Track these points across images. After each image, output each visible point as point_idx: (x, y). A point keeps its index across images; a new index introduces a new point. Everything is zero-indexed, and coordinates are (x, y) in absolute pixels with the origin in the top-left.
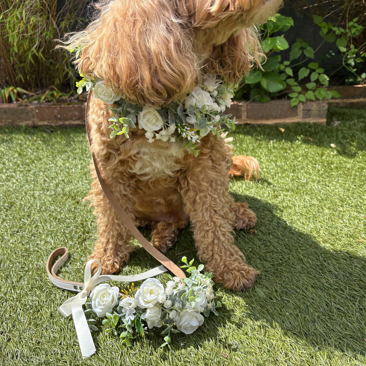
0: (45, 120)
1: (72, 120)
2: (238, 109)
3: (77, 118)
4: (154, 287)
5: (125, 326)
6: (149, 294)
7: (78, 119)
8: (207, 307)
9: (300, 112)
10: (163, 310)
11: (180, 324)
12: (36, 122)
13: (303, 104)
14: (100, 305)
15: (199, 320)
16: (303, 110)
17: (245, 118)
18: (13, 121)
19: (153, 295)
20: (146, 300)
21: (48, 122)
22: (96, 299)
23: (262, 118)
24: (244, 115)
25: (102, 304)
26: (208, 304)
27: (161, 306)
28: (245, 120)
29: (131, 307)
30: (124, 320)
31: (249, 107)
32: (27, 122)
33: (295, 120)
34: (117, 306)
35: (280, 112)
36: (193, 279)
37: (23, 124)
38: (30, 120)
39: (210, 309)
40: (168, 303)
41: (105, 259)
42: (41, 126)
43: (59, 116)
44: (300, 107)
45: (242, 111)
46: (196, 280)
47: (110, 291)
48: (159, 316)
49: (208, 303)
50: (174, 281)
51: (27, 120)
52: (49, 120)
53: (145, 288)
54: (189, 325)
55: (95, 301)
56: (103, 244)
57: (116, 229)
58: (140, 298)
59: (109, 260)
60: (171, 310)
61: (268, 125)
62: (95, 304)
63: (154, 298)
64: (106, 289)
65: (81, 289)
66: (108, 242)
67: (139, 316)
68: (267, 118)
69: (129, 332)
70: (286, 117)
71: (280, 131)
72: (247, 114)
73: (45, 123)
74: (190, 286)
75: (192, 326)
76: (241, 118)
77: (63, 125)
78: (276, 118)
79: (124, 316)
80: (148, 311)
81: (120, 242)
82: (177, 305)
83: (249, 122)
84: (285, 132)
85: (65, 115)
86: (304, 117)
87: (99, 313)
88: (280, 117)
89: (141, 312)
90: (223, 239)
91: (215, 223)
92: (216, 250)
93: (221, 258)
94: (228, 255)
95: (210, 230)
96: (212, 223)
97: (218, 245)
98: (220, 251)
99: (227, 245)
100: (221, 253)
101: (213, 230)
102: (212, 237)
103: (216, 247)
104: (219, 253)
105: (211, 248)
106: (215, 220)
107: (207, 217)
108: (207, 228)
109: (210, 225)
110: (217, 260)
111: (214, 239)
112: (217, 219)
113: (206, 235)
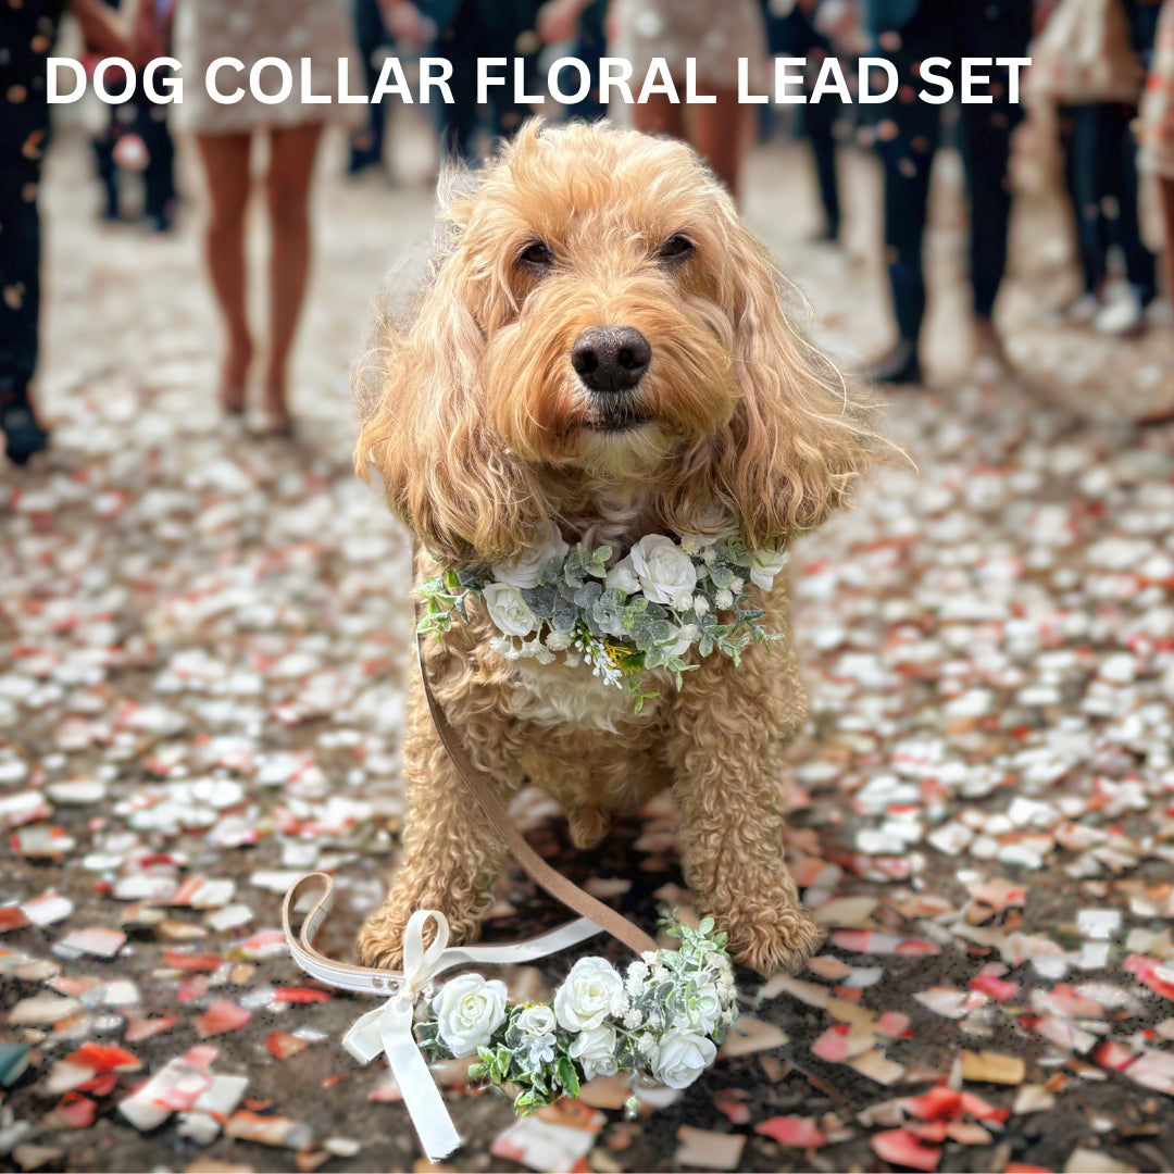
4: (599, 978)
5: (529, 1076)
6: (587, 997)
8: (721, 1019)
10: (619, 1034)
11: (661, 1067)
14: (461, 1026)
15: (705, 1053)
19: (597, 999)
20: (580, 1012)
22: (449, 1012)
25: (468, 1025)
26: (724, 1014)
27: (616, 1023)
29: (544, 1030)
30: (522, 1063)
34: (504, 1027)
36: (688, 953)
39: (728, 1025)
40: (633, 1018)
46: (695, 956)
47: (485, 992)
48: (612, 1049)
49: (724, 1010)
50: (643, 961)
53: (579, 981)
54: (683, 1067)
55: (447, 1018)
56: (410, 887)
57: (450, 857)
58: (567, 1007)
60: (641, 1032)
62: (448, 1025)
63: (602, 1006)
64: (475, 987)
65: (394, 986)
66: (424, 885)
67: (564, 1050)
69: (538, 1091)
74: (679, 972)
75: (689, 1070)
79: (524, 1054)
80: (584, 1037)
81: (458, 890)
82: (654, 1020)
87: (459, 1048)
89: (566, 1041)
90: (743, 857)
91: (728, 817)
92: (723, 878)
93: (733, 898)
94: (753, 887)
95: (715, 831)
96: (722, 816)
97: (730, 865)
98: (735, 881)
99: (754, 868)
100: (736, 887)
101: (723, 831)
102: (715, 849)
103: (726, 871)
104: (730, 885)
105: (712, 868)
106: (729, 811)
107: (708, 803)
108: (707, 827)
109: (716, 819)
110: (722, 903)
111: (722, 851)
112: (734, 810)
113: (703, 838)
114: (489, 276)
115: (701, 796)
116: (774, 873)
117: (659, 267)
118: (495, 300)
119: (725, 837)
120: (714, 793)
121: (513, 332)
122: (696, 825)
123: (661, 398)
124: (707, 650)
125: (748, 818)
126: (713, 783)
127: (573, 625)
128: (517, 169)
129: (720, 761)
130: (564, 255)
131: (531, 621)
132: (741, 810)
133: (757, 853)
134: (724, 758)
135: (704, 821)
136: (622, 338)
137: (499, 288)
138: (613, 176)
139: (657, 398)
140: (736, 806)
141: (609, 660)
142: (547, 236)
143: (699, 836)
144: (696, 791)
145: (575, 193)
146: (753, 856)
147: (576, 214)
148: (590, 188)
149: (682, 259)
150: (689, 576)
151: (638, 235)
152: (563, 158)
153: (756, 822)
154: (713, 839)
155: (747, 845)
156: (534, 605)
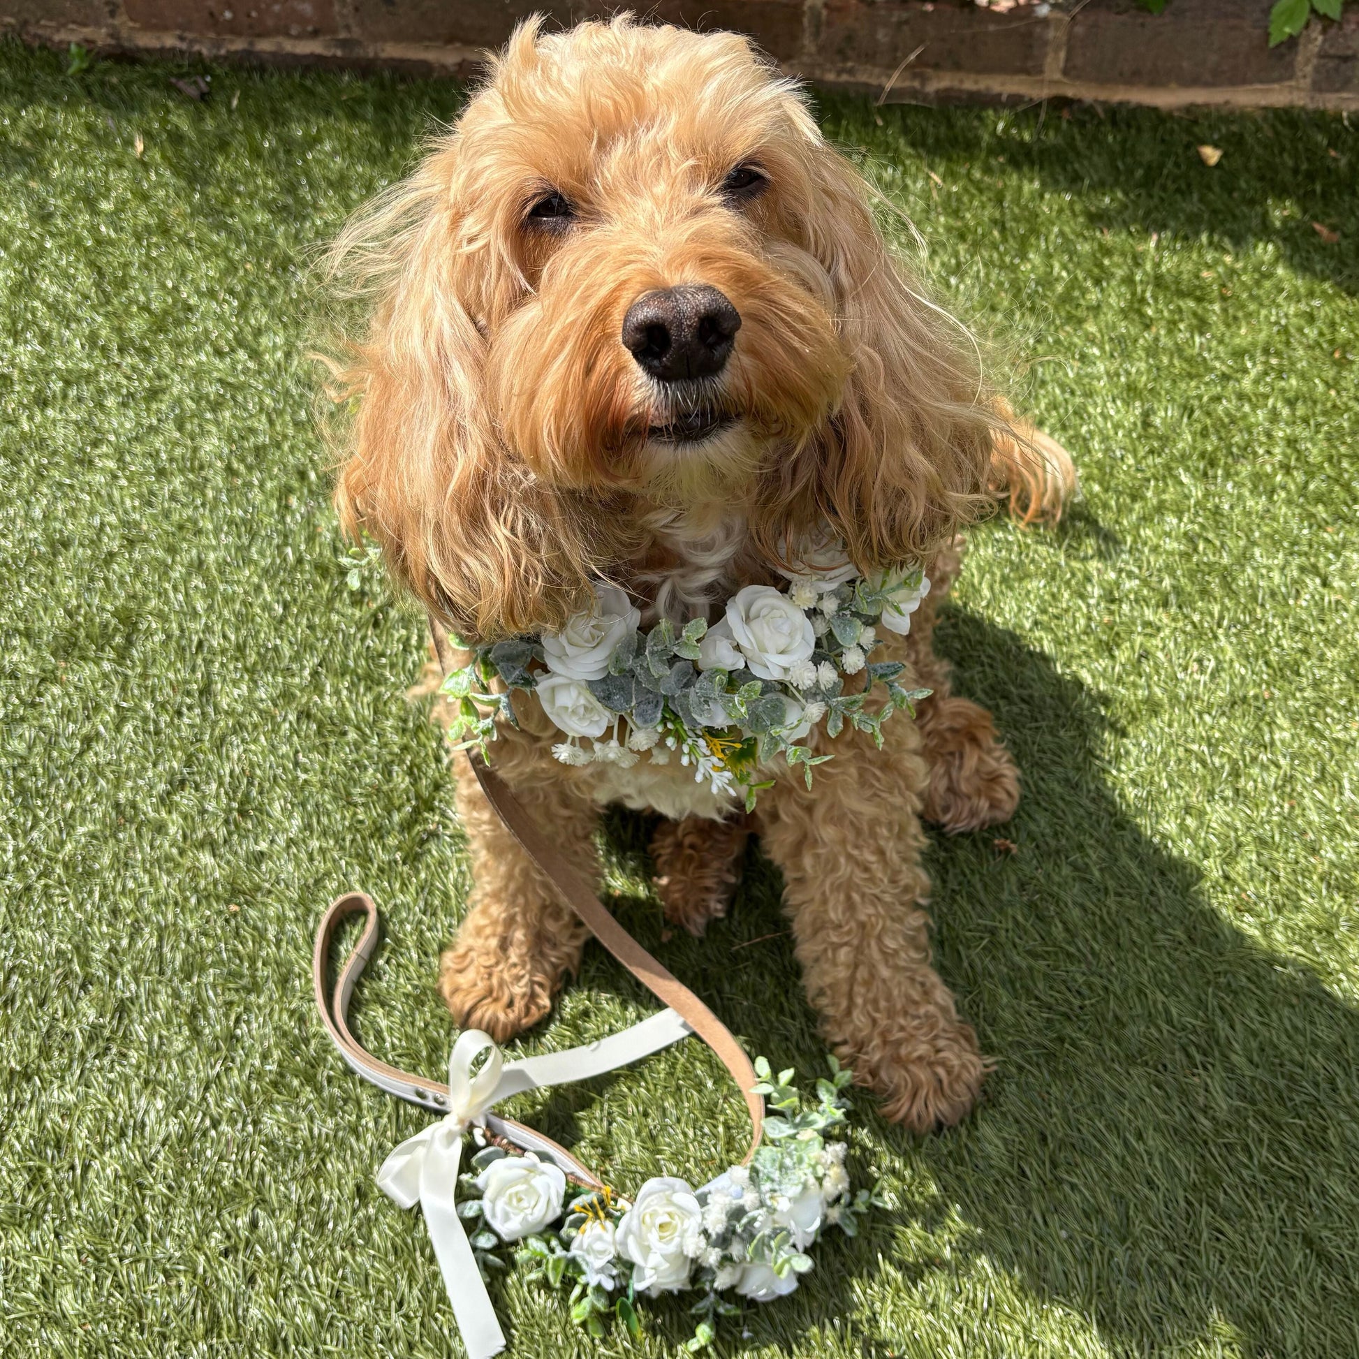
0: (165, 28)
1: (287, 35)
2: (1030, 34)
3: (310, 28)
7: (315, 34)
9: (1308, 61)
12: (124, 33)
13: (1324, 31)
16: (1323, 55)
17: (1058, 76)
18: (25, 23)
21: (181, 38)
23: (1134, 78)
24: (1054, 63)
28: (1056, 82)
31: (1079, 30)
32: (87, 32)
33: (1278, 96)
35: (1213, 58)
37: (71, 36)
38: (98, 24)
41: (506, 976)
42: (148, 51)
43: (228, 15)
44: (1311, 41)
45: (1045, 43)
51: (84, 25)
52: (185, 27)
56: (494, 924)
59: (518, 978)
61: (1155, 110)
66: (511, 922)
68: (1155, 81)
70: (1237, 79)
71: (1201, 162)
72: (1067, 60)
73: (170, 41)
76: (1041, 72)
77: (248, 53)
78: (1194, 81)
81: (552, 922)
83: (1070, 92)
84: (1219, 165)
85: (254, 14)
86: (1317, 87)
88: (1216, 79)
90: (885, 972)
91: (862, 925)
92: (859, 1001)
93: (874, 1022)
94: (899, 1006)
95: (846, 944)
96: (853, 924)
97: (867, 984)
98: (875, 1002)
99: (899, 984)
100: (877, 1010)
101: (855, 942)
102: (848, 966)
103: (863, 990)
104: (870, 1008)
105: (845, 988)
106: (863, 918)
107: (835, 910)
108: (835, 939)
109: (846, 929)
110: (860, 1030)
111: (856, 966)
112: (869, 916)
113: (830, 954)
114: (487, 246)
115: (825, 901)
116: (923, 984)
117: (725, 204)
118: (498, 279)
119: (859, 950)
120: (842, 897)
121: (530, 315)
122: (820, 936)
123: (754, 386)
124: (836, 727)
125: (889, 923)
126: (840, 885)
127: (659, 715)
128: (510, 93)
129: (849, 857)
130: (589, 202)
131: (603, 719)
132: (878, 915)
133: (902, 963)
134: (855, 852)
135: (831, 932)
136: (702, 301)
137: (501, 264)
138: (648, 87)
139: (749, 388)
140: (871, 911)
141: (714, 759)
142: (563, 180)
143: (825, 950)
144: (818, 897)
145: (595, 113)
146: (896, 968)
147: (601, 145)
148: (615, 103)
149: (753, 193)
150: (805, 635)
151: (691, 162)
152: (573, 70)
153: (897, 926)
154: (844, 954)
155: (887, 955)
156: (606, 699)
